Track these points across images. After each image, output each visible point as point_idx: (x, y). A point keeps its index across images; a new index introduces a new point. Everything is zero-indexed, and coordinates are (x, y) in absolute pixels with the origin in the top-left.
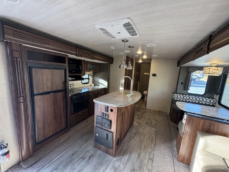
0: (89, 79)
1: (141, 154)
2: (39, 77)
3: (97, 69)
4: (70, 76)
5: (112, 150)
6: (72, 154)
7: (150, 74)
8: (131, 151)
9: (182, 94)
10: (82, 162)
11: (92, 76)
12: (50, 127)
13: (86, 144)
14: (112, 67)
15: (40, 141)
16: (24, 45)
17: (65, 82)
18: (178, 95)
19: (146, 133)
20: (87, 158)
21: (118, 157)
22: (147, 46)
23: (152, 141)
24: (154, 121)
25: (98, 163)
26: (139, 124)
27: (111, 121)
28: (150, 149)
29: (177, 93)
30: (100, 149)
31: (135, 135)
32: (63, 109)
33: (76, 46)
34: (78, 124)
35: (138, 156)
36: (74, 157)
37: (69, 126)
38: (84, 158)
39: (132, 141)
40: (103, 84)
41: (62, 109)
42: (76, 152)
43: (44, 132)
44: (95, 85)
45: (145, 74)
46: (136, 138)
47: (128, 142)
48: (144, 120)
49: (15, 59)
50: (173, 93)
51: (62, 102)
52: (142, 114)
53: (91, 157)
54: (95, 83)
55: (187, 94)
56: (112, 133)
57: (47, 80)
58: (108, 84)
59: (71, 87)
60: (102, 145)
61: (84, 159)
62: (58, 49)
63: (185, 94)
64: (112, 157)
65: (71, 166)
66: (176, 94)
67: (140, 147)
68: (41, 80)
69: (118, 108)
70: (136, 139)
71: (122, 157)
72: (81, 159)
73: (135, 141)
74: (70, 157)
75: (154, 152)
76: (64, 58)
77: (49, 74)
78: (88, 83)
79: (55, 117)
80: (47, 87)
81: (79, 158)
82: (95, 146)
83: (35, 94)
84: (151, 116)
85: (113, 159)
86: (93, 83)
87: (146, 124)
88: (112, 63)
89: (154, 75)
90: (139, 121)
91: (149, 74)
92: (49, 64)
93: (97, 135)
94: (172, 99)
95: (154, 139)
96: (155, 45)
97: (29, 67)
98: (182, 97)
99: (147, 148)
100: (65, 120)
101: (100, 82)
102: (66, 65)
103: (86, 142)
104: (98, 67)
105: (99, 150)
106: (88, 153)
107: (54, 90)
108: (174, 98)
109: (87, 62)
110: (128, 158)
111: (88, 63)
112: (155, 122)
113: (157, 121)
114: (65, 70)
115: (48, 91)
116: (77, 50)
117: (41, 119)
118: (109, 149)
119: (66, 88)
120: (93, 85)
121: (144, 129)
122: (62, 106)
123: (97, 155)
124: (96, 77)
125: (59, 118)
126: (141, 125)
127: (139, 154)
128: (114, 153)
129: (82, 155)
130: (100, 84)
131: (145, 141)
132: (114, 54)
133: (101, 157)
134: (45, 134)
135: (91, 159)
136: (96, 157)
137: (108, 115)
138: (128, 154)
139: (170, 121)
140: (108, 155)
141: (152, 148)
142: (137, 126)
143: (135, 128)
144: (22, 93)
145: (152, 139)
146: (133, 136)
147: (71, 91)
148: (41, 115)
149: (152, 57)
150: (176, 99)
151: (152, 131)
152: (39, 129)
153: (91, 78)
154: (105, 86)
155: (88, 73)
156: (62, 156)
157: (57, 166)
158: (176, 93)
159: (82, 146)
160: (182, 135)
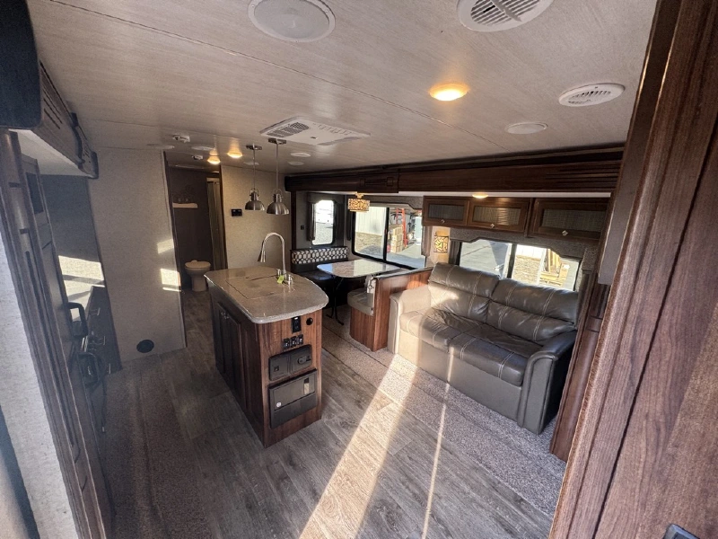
5: (315, 409)
6: (244, 511)
10: (291, 484)
13: (240, 467)
18: (303, 252)
20: (289, 470)
21: (323, 412)
25: (314, 450)
27: (308, 348)
28: (337, 366)
29: (299, 250)
30: (284, 435)
36: (261, 503)
38: (284, 477)
42: (248, 496)
50: (292, 251)
53: (291, 462)
55: (314, 247)
60: (290, 422)
61: (287, 478)
63: (311, 249)
65: (285, 513)
71: (329, 407)
72: (282, 484)
74: (252, 515)
75: (345, 364)
81: (275, 491)
82: (271, 443)
85: (322, 422)
89: (236, 213)
93: (279, 404)
103: (231, 465)
105: (285, 440)
106: (275, 465)
108: (298, 262)
118: (309, 413)
127: (337, 382)
129: (269, 480)
133: (304, 440)
135: (295, 460)
136: (297, 450)
140: (307, 427)
159: (237, 479)
160: (372, 312)
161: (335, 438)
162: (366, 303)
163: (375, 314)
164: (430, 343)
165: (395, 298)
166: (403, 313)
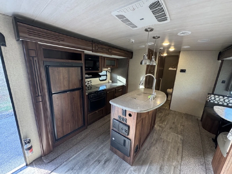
0: (106, 75)
1: (164, 167)
2: (56, 75)
3: (115, 65)
4: (86, 74)
5: (129, 158)
6: (87, 154)
7: (177, 69)
8: (151, 161)
9: (221, 96)
10: (97, 166)
11: (109, 72)
12: (68, 125)
13: (102, 146)
14: (131, 62)
15: (59, 138)
16: (39, 43)
17: (82, 80)
18: (217, 96)
19: (171, 141)
20: (103, 162)
21: (136, 166)
22: (179, 34)
23: (177, 152)
24: (181, 125)
25: (113, 169)
26: (161, 128)
27: (129, 127)
28: (175, 162)
29: (215, 95)
30: (115, 153)
31: (156, 141)
32: (81, 108)
33: (92, 41)
34: (95, 123)
35: (161, 169)
36: (90, 158)
37: (86, 124)
38: (99, 161)
39: (153, 148)
40: (121, 81)
41: (79, 108)
42: (92, 153)
43: (63, 129)
44: (113, 82)
45: (170, 69)
46: (157, 145)
47: (148, 150)
48: (167, 124)
49: (31, 59)
50: (209, 94)
51: (79, 100)
52: (165, 116)
53: (106, 161)
54: (113, 80)
55: (230, 95)
56: (130, 140)
57: (64, 78)
58: (127, 81)
59: (89, 84)
60: (118, 151)
61: (100, 163)
62: (73, 45)
63: (226, 96)
64: (129, 166)
65: (86, 168)
66: (212, 96)
67: (163, 158)
68: (57, 78)
69: (138, 113)
70: (158, 147)
71: (141, 168)
72: (97, 162)
73: (156, 150)
74: (86, 157)
75: (181, 166)
76: (80, 54)
77: (65, 73)
78: (106, 80)
79: (73, 116)
80: (64, 85)
81: (94, 161)
82: (111, 150)
83: (53, 93)
84: (176, 120)
85: (130, 168)
86: (110, 80)
87: (170, 128)
88: (132, 58)
89: (183, 71)
90: (161, 124)
91: (175, 69)
92: (65, 62)
93: (113, 139)
94: (207, 102)
95: (181, 149)
96: (191, 32)
97: (46, 66)
98: (222, 100)
99: (171, 159)
100: (82, 119)
101: (118, 79)
102: (83, 62)
103: (102, 143)
104: (116, 62)
105: (115, 155)
106: (104, 156)
107: (71, 88)
108: (210, 101)
109: (104, 57)
110: (148, 169)
111: (105, 59)
112: (182, 127)
113: (184, 126)
114: (82, 67)
115: (65, 89)
116: (94, 45)
117: (60, 117)
118: (126, 157)
119: (82, 86)
120: (111, 81)
121: (167, 135)
122: (79, 105)
123: (113, 160)
124: (114, 73)
125: (76, 116)
126: (164, 130)
127: (162, 166)
128: (131, 161)
129: (98, 157)
130: (118, 81)
131: (169, 151)
132: (134, 48)
133: (118, 163)
134: (63, 132)
135: (107, 163)
136: (112, 162)
137: (126, 120)
138: (148, 165)
139: (202, 127)
140: (124, 162)
141: (178, 162)
142: (159, 130)
143: (156, 132)
144: (40, 93)
145: (178, 149)
146: (154, 142)
147: (89, 88)
148: (59, 113)
149: (181, 50)
150: (212, 101)
151: (178, 139)
152: (58, 126)
153: (108, 74)
154: (123, 83)
155: (106, 69)
156: (79, 156)
157: (74, 166)
158: (213, 94)
159: (98, 147)
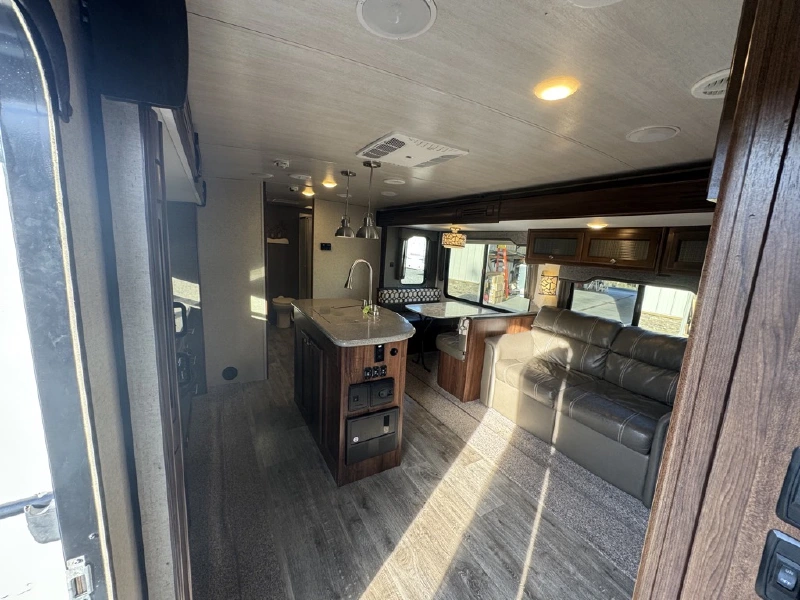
5: (394, 452)
6: (313, 546)
9: (394, 289)
10: (364, 526)
13: (311, 502)
18: (390, 291)
20: (362, 512)
21: (403, 459)
25: (390, 497)
27: (390, 381)
29: (387, 289)
30: (360, 475)
35: (422, 433)
36: (330, 541)
38: (356, 520)
42: (317, 533)
50: (379, 290)
53: (364, 504)
55: (403, 286)
56: (398, 407)
60: (366, 462)
61: (359, 520)
63: (399, 289)
64: (397, 468)
65: (355, 555)
66: (386, 292)
71: (409, 454)
72: (353, 526)
74: (321, 551)
75: (429, 413)
81: (346, 531)
82: (344, 482)
85: (401, 469)
89: (326, 247)
93: (356, 439)
98: (397, 296)
103: (302, 498)
105: (359, 481)
106: (347, 505)
108: (384, 301)
110: (416, 448)
118: (387, 456)
123: (368, 491)
127: (419, 429)
129: (341, 520)
133: (380, 484)
135: (370, 504)
136: (371, 493)
137: (384, 370)
140: (385, 472)
141: (422, 410)
150: (387, 302)
156: (298, 575)
158: (383, 288)
159: (307, 513)
160: (464, 357)
161: (414, 488)
162: (458, 346)
163: (466, 359)
164: (532, 395)
165: (491, 342)
166: (500, 359)
